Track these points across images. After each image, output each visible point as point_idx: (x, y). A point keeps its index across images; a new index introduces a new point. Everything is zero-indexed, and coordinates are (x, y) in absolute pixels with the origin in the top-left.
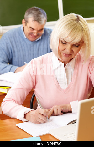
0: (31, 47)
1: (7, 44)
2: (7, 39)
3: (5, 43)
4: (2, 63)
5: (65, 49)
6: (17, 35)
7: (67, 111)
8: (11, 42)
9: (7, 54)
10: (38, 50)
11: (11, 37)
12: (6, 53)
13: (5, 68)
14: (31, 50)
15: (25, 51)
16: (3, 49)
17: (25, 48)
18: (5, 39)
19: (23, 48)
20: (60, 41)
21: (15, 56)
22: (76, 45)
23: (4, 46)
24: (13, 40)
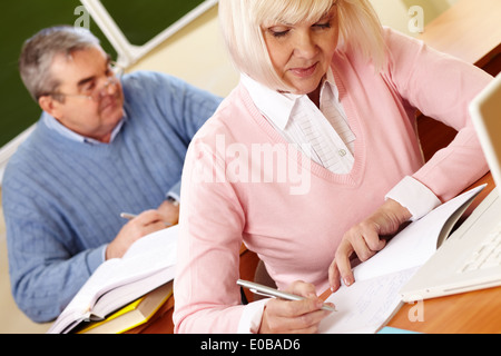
0: (114, 165)
1: (33, 199)
2: (23, 185)
3: (26, 201)
4: (48, 269)
5: (293, 53)
6: (48, 153)
7: (396, 228)
8: (44, 185)
9: (51, 230)
10: (142, 158)
11: (34, 170)
12: (44, 229)
13: (68, 275)
14: (120, 174)
15: (104, 188)
16: (30, 223)
17: (96, 178)
18: (17, 186)
19: (92, 181)
20: (263, 31)
21: (81, 224)
22: (323, 22)
23: (27, 212)
24: (45, 176)
